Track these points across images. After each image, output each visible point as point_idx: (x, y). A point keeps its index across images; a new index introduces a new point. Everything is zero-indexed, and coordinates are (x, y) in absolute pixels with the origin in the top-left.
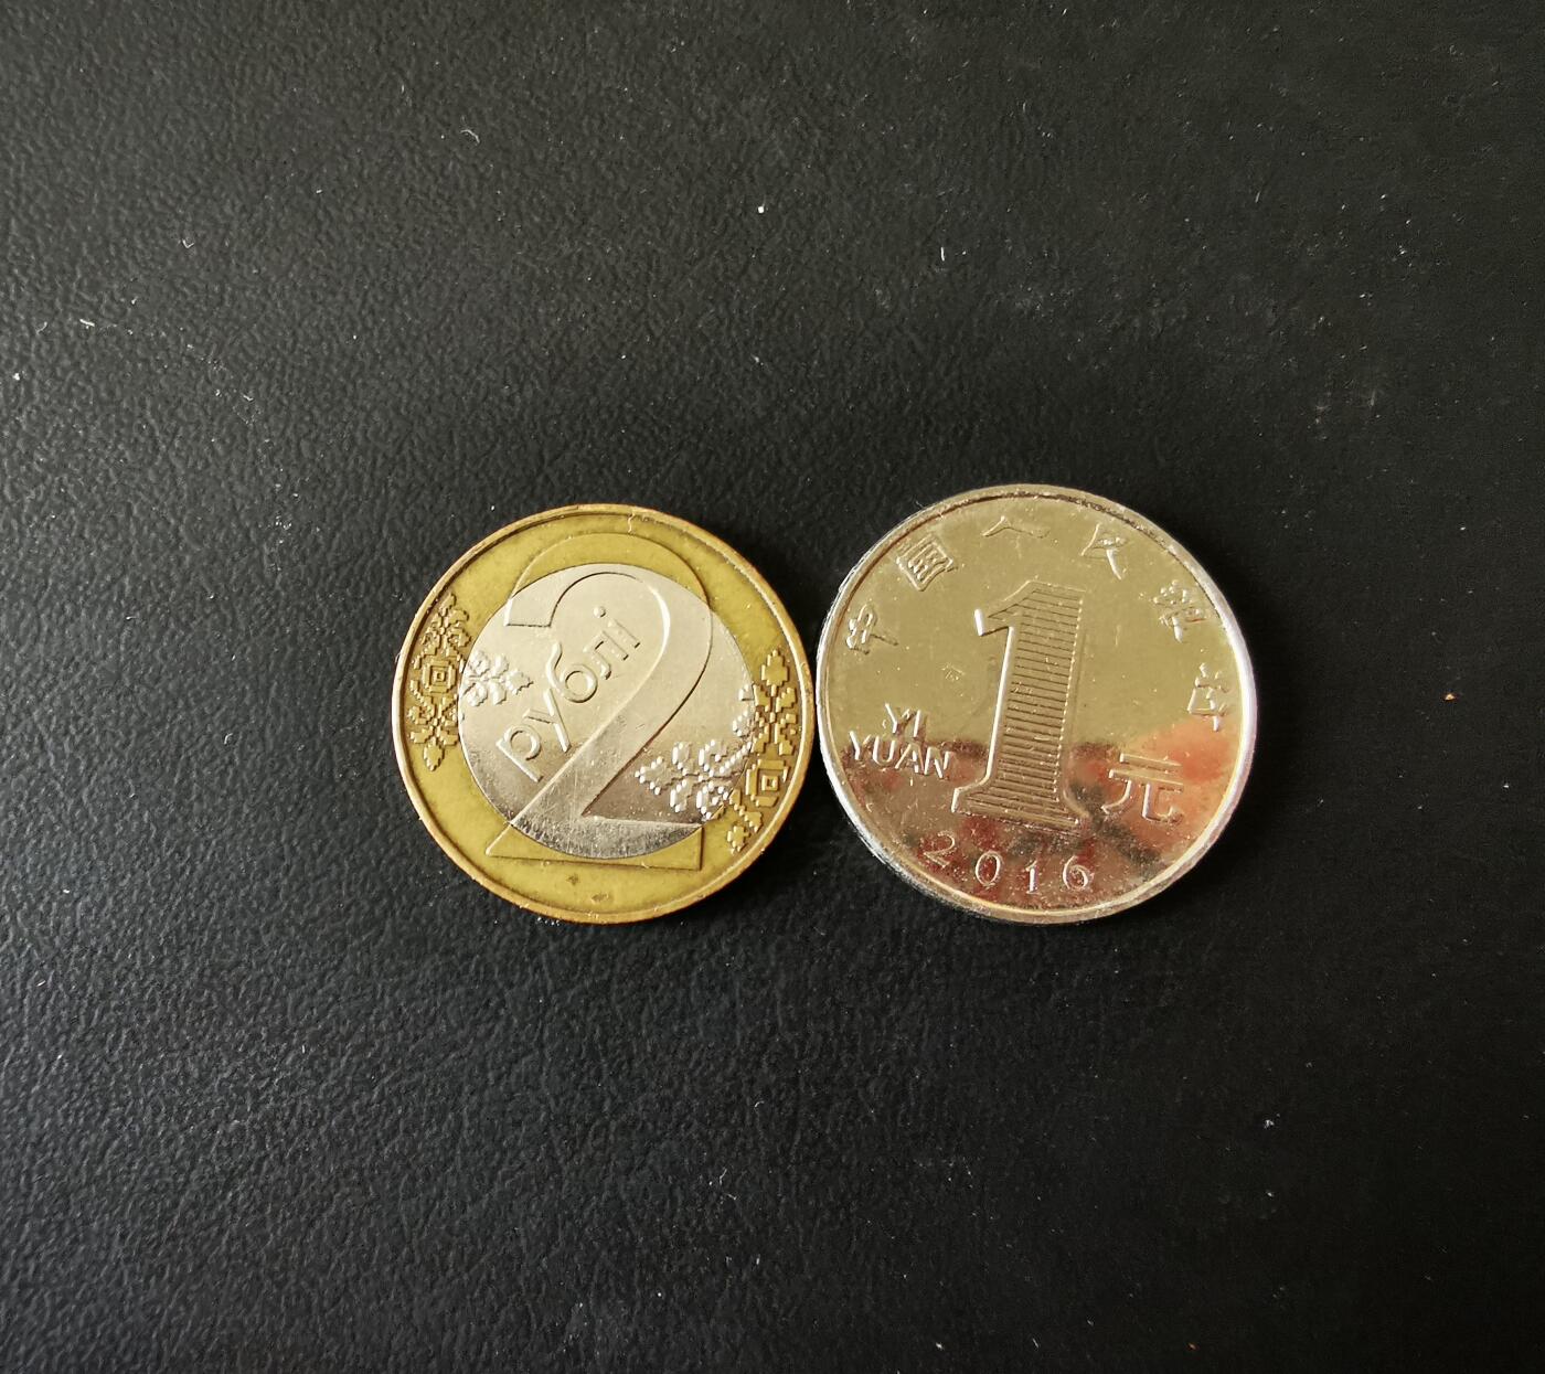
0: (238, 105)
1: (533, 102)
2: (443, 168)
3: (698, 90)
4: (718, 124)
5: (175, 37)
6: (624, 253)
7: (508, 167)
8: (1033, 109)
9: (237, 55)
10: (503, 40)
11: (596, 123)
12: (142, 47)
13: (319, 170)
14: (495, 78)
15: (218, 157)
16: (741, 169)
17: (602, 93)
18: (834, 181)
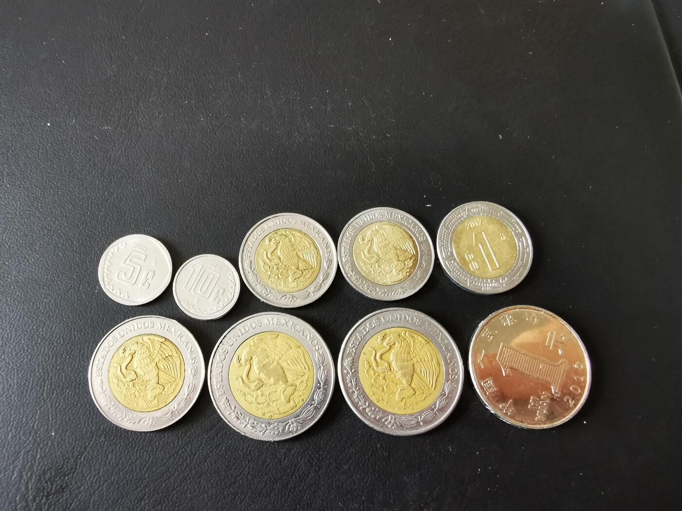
0: (135, 465)
1: (227, 457)
2: (200, 482)
3: (278, 448)
4: (285, 460)
5: (115, 444)
6: (257, 508)
7: (220, 480)
8: (382, 446)
9: (134, 449)
10: (217, 436)
11: (247, 463)
12: (105, 448)
13: (161, 486)
14: (215, 450)
15: (129, 484)
16: (292, 475)
17: (248, 452)
18: (321, 476)
